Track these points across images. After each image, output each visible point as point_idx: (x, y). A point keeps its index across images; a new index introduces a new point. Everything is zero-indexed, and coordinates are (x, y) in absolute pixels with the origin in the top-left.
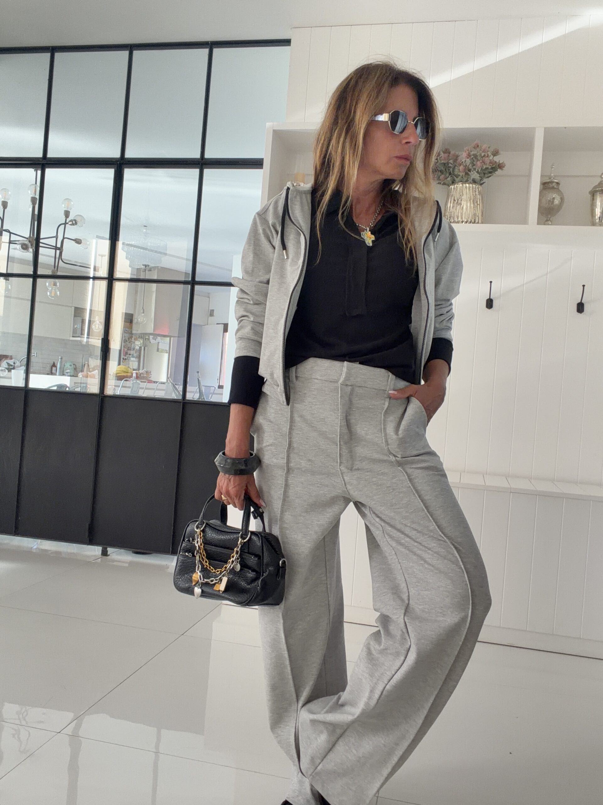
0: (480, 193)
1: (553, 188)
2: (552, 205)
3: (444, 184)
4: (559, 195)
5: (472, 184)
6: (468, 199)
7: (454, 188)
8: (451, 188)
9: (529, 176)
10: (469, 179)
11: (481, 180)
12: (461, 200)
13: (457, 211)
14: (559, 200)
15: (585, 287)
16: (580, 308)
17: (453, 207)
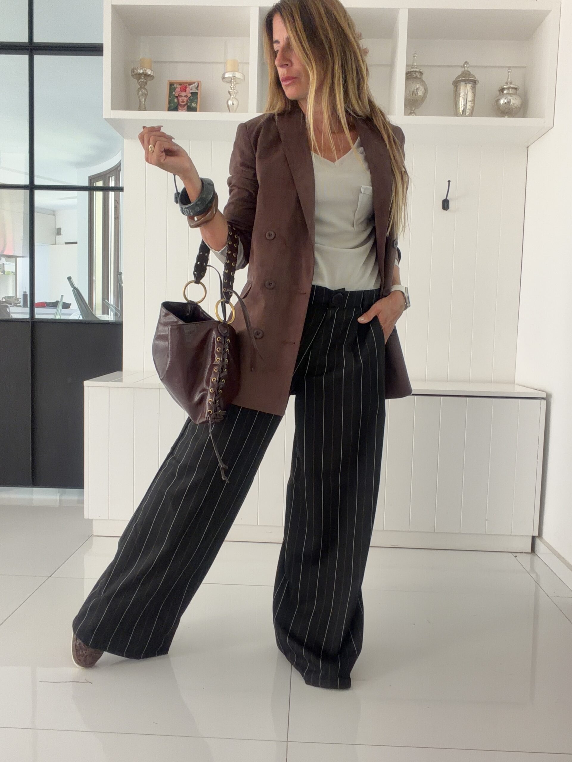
1: (416, 77)
2: (416, 96)
4: (423, 85)
9: (391, 66)
14: (423, 90)
15: (450, 183)
16: (446, 205)
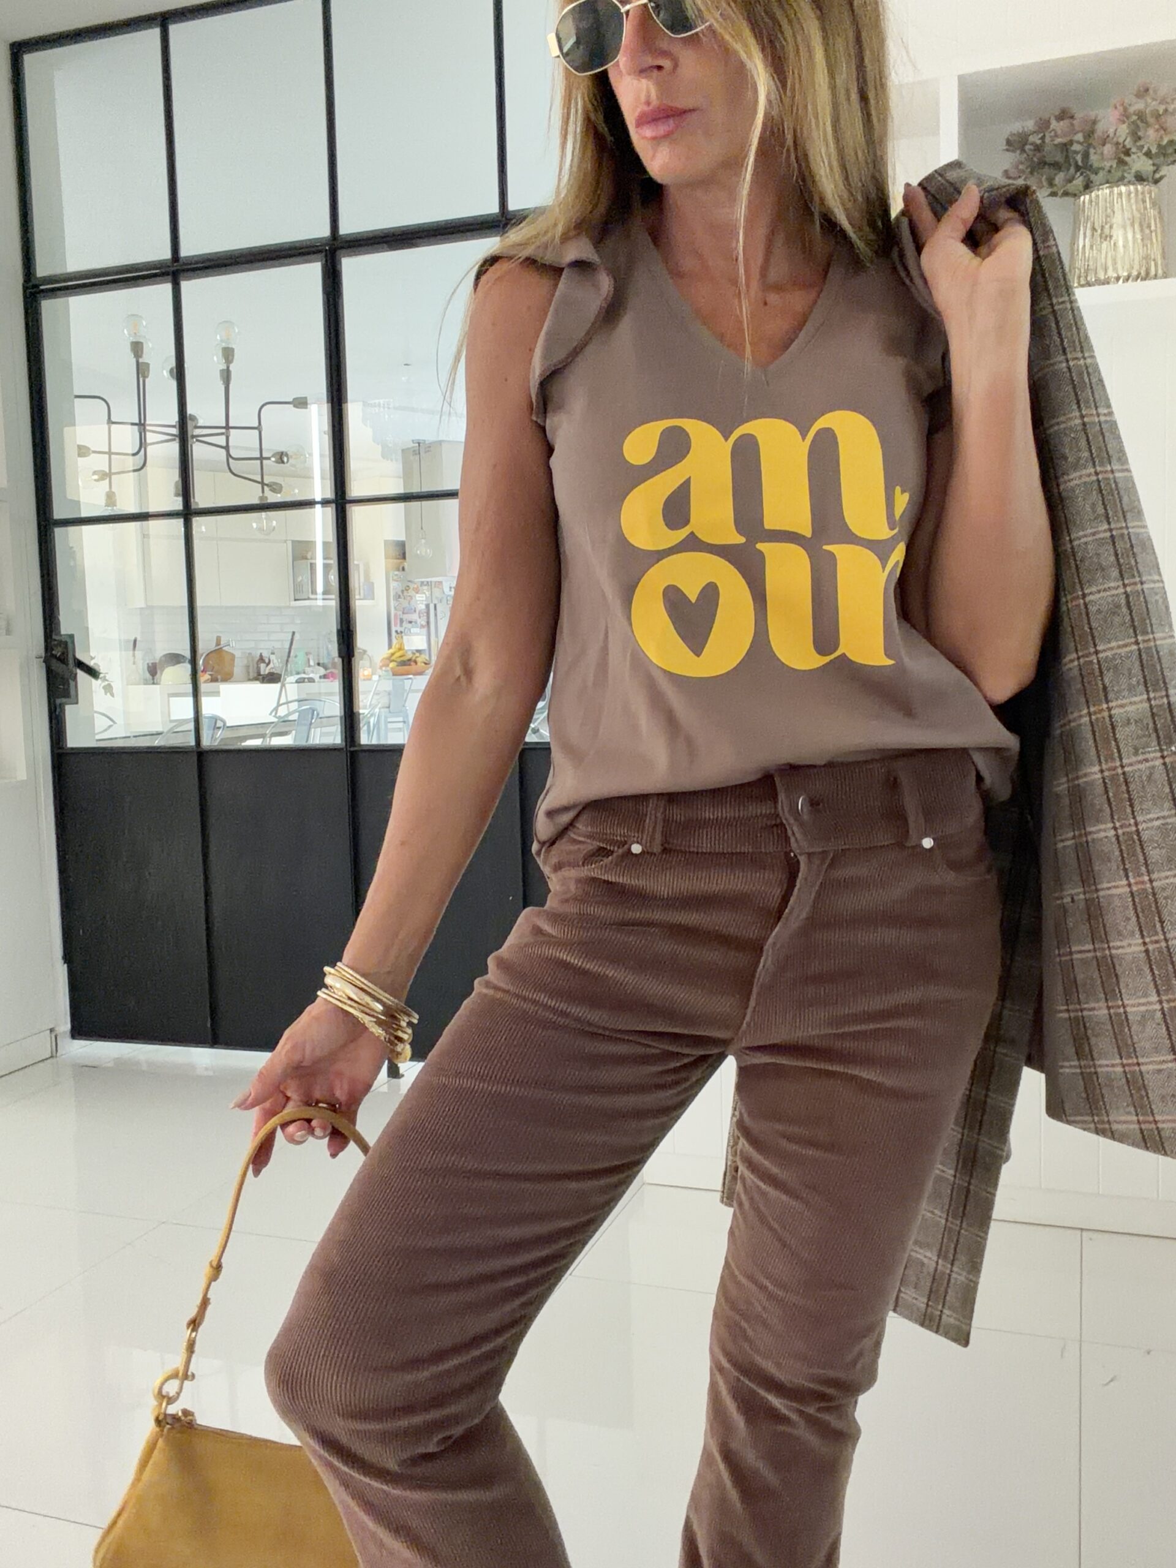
0: (1154, 204)
3: (1066, 194)
5: (1133, 184)
6: (1128, 222)
7: (1091, 201)
8: (1084, 202)
10: (1126, 175)
11: (1155, 172)
12: (1111, 227)
13: (1103, 256)
17: (1091, 247)
